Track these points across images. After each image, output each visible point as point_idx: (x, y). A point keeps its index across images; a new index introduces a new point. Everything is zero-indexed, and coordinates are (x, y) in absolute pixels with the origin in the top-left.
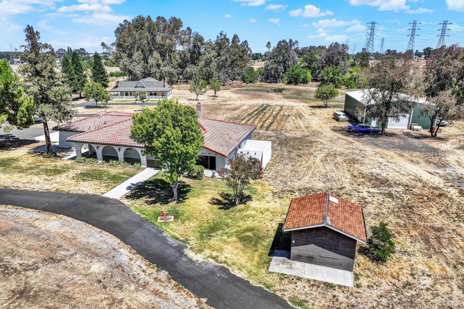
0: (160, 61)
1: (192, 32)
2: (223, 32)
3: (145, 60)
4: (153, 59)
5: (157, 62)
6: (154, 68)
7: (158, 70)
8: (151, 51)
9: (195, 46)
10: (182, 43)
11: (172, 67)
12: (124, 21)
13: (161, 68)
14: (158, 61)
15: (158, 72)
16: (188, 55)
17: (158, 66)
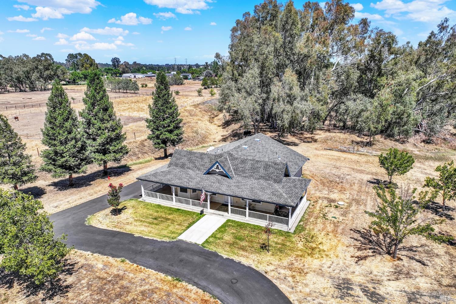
0: (296, 90)
1: (370, 29)
2: (446, 20)
3: (265, 85)
4: (280, 84)
5: (288, 91)
6: (281, 103)
7: (288, 107)
8: (280, 67)
9: (372, 57)
10: (345, 52)
11: (319, 100)
12: (244, 15)
13: (295, 104)
14: (291, 89)
15: (288, 112)
16: (355, 75)
17: (291, 99)
